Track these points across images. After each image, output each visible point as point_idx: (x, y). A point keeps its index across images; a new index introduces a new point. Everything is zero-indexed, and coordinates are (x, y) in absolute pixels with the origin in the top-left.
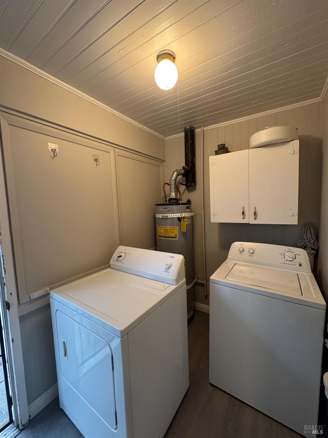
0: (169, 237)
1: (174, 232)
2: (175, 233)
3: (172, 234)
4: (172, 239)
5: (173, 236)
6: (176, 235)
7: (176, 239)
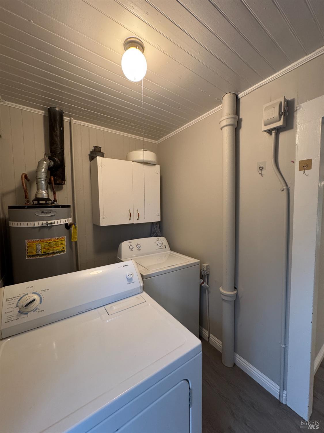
0: (53, 253)
1: (61, 244)
2: (62, 246)
3: (58, 248)
4: (59, 254)
5: (60, 250)
6: (64, 248)
7: (64, 253)
